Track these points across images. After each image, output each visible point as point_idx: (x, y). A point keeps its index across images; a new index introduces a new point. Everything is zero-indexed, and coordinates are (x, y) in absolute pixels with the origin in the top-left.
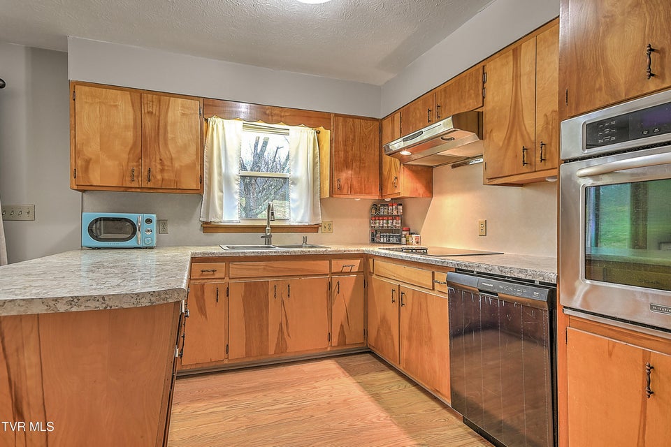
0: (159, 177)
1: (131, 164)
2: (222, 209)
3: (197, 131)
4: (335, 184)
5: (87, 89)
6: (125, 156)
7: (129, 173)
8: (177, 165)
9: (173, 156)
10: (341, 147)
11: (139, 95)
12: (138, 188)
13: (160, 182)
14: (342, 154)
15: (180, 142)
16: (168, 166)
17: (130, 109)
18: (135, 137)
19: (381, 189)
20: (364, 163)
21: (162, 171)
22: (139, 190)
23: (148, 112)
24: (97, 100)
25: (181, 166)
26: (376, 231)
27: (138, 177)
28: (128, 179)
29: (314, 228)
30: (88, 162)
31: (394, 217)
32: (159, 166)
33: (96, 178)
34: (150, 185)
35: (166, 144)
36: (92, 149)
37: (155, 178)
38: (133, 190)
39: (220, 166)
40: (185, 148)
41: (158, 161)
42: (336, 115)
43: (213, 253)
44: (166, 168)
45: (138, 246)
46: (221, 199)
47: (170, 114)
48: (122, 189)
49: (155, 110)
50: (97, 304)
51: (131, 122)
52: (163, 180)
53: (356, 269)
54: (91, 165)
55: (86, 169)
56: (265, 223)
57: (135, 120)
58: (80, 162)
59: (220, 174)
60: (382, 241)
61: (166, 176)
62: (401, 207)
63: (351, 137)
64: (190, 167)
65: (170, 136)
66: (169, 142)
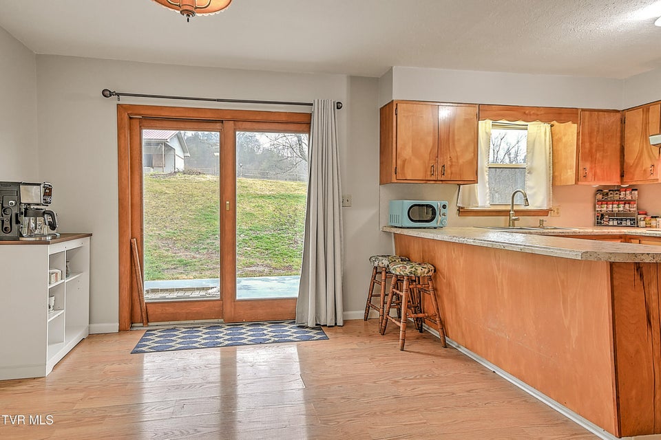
1: (431, 162)
4: (581, 172)
5: (405, 105)
6: (427, 156)
7: (429, 169)
8: (461, 161)
9: (459, 154)
10: (587, 139)
11: (437, 107)
12: (435, 180)
13: (449, 176)
14: (587, 145)
15: (463, 143)
16: (455, 162)
17: (431, 119)
18: (434, 141)
19: (622, 176)
20: (607, 152)
21: (451, 166)
22: (435, 182)
23: (443, 120)
24: (411, 114)
25: (464, 162)
26: (602, 215)
27: (435, 171)
28: (429, 173)
29: (545, 213)
30: (404, 161)
31: (629, 202)
32: (449, 163)
33: (409, 174)
35: (454, 145)
36: (407, 152)
37: (447, 172)
38: (432, 182)
40: (466, 147)
41: (449, 159)
42: (583, 110)
44: (454, 164)
45: (437, 226)
47: (457, 120)
48: (424, 182)
51: (432, 129)
52: (452, 173)
54: (406, 165)
55: (403, 167)
57: (434, 126)
58: (400, 163)
60: (611, 223)
61: (454, 170)
62: (636, 192)
63: (596, 129)
64: (470, 162)
65: (456, 138)
66: (456, 143)
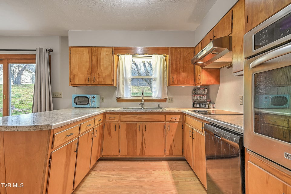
0: (98, 80)
1: (88, 76)
2: (123, 92)
3: (111, 61)
4: (171, 80)
5: (74, 49)
6: (86, 73)
7: (87, 79)
8: (104, 75)
9: (103, 71)
10: (174, 62)
11: (91, 49)
12: (91, 85)
13: (98, 82)
14: (174, 66)
15: (105, 66)
16: (101, 76)
17: (88, 55)
18: (90, 65)
19: (195, 81)
20: (186, 69)
21: (99, 77)
22: (91, 86)
23: (94, 55)
24: (77, 53)
25: (106, 75)
26: (195, 102)
27: (90, 80)
28: (87, 81)
29: (164, 100)
30: (74, 76)
31: (203, 95)
32: (98, 76)
33: (77, 82)
34: (95, 83)
35: (100, 67)
36: (75, 71)
37: (96, 80)
38: (89, 86)
39: (123, 74)
40: (107, 68)
41: (97, 74)
42: (172, 48)
43: (114, 111)
44: (100, 76)
45: (90, 107)
46: (123, 88)
47: (102, 55)
48: (85, 85)
49: (96, 54)
50: (14, 129)
51: (88, 60)
52: (99, 81)
53: (178, 120)
54: (75, 77)
55: (74, 78)
56: (141, 98)
57: (89, 58)
58: (72, 76)
59: (123, 78)
60: (197, 106)
61: (100, 79)
62: (206, 90)
63: (179, 57)
64: (109, 75)
65: (101, 63)
66: (101, 66)
